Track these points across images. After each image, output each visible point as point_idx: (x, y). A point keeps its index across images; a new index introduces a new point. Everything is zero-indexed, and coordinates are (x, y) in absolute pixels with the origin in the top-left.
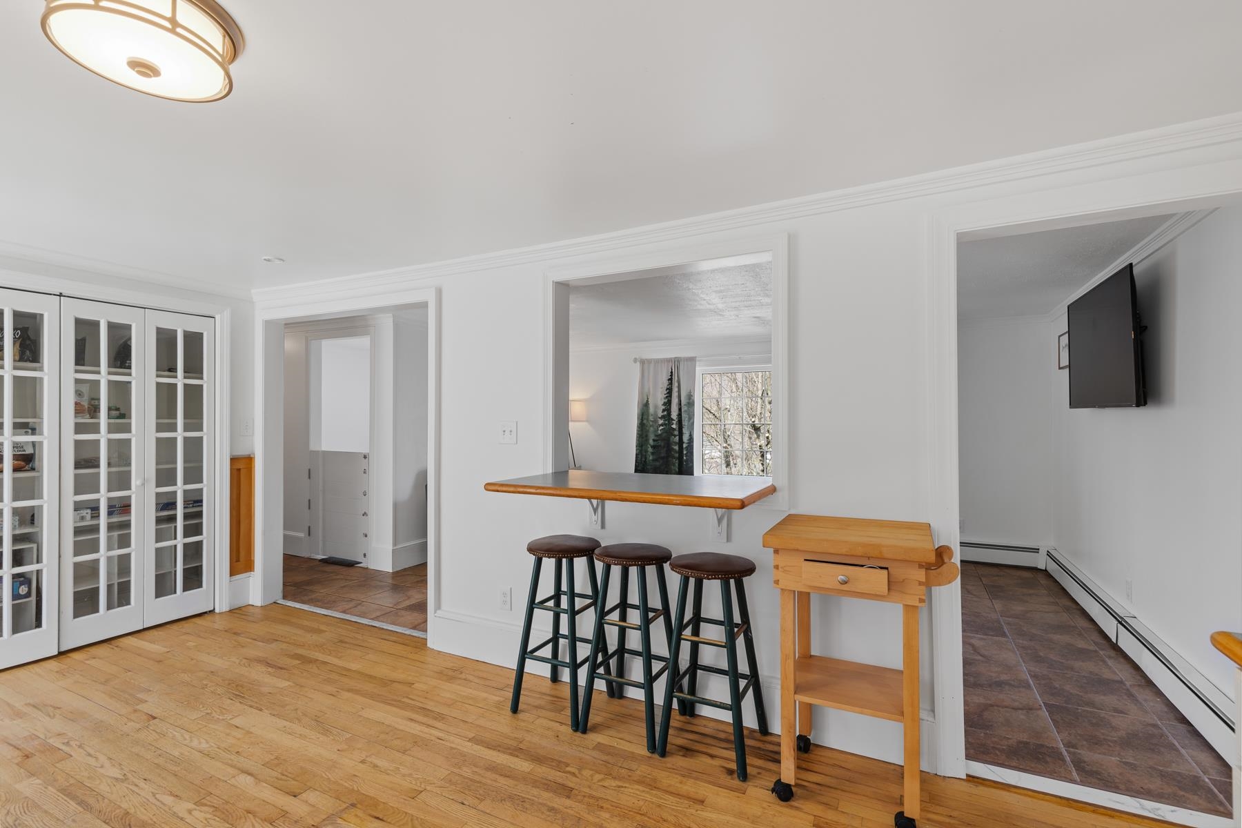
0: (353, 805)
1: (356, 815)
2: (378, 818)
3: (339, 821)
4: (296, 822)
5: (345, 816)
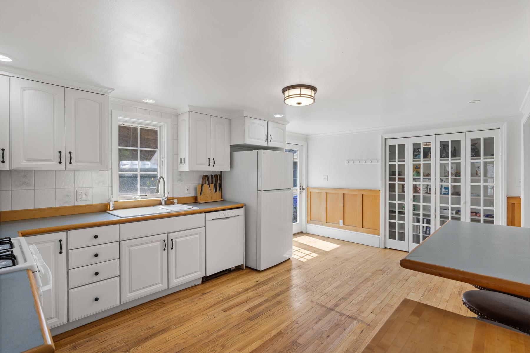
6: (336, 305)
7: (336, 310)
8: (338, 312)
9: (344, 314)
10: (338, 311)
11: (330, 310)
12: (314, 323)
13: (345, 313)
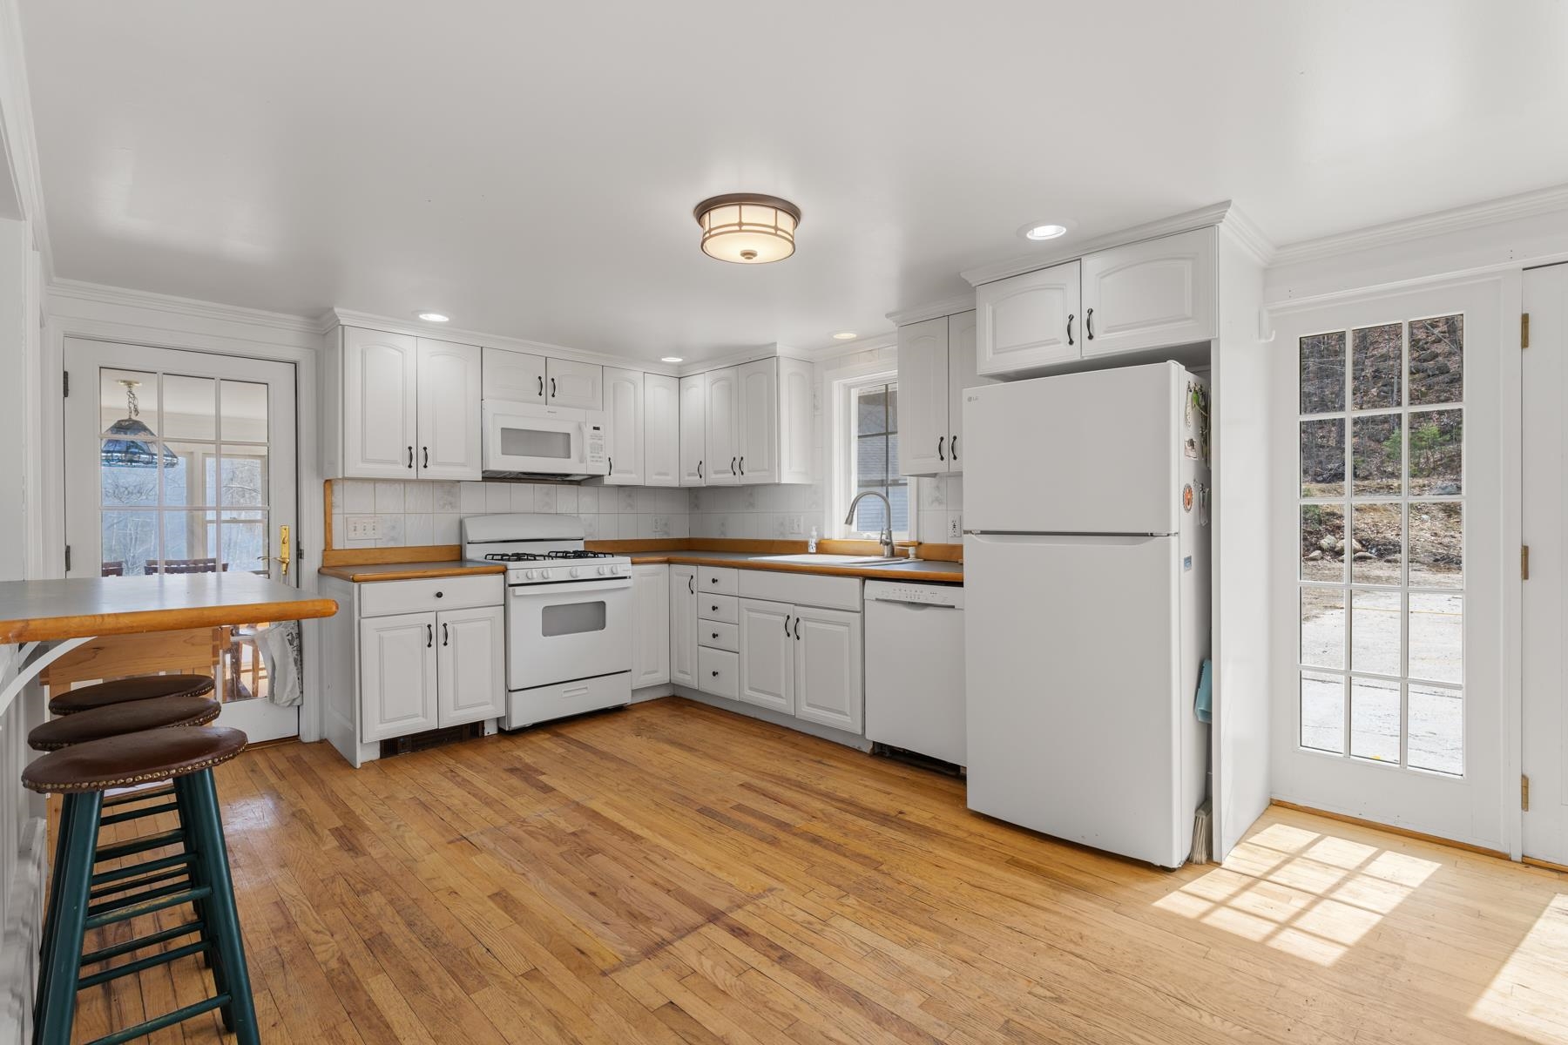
0: (604, 974)
1: (604, 960)
2: (582, 953)
3: (622, 958)
4: (668, 967)
5: (616, 962)
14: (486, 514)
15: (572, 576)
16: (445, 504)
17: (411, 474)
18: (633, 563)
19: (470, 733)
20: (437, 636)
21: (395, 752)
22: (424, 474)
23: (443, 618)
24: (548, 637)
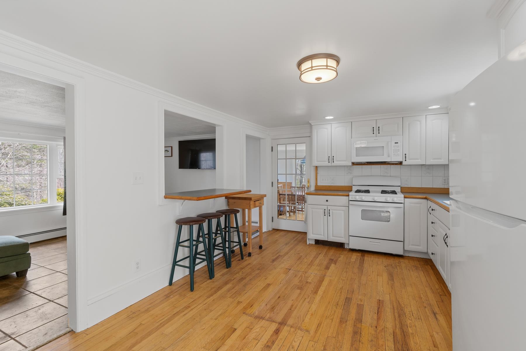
6: (277, 332)
7: (277, 325)
8: (274, 322)
9: (267, 320)
10: (274, 324)
11: (283, 323)
12: (294, 305)
13: (267, 322)
14: (362, 176)
15: (374, 200)
16: (348, 173)
17: (330, 164)
18: (405, 197)
19: (340, 246)
20: (327, 213)
21: (319, 244)
22: (333, 164)
23: (329, 208)
24: (364, 221)
